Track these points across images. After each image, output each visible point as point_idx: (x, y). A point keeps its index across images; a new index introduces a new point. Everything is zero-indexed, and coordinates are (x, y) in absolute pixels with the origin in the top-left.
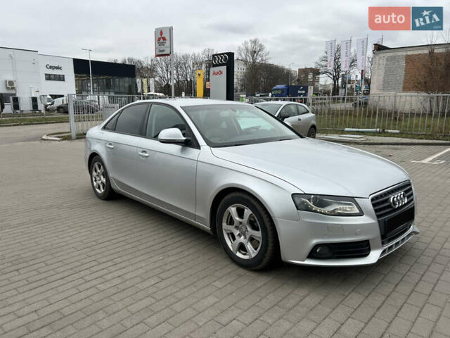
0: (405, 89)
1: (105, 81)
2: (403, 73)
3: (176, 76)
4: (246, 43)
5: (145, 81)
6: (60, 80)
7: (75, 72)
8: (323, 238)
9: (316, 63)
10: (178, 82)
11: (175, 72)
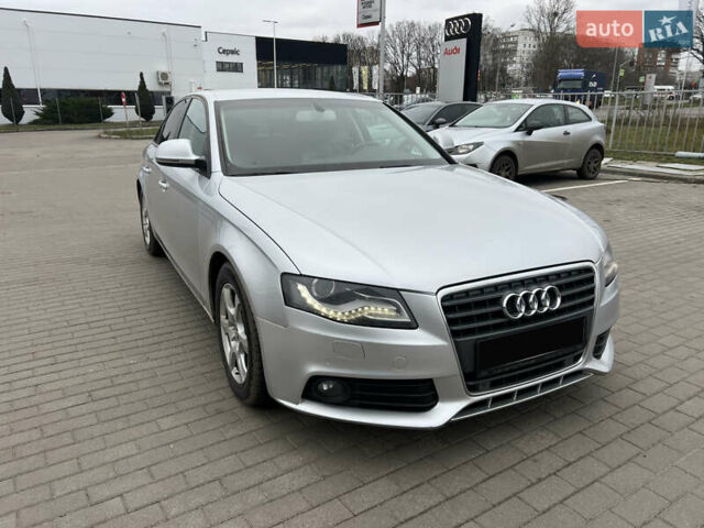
1: (301, 71)
3: (416, 62)
5: (365, 70)
6: (237, 71)
7: (258, 59)
8: (325, 365)
10: (419, 71)
11: (415, 54)
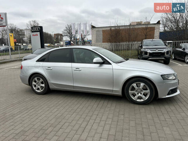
0: (103, 42)
2: (102, 36)
4: (30, 22)
9: (63, 32)
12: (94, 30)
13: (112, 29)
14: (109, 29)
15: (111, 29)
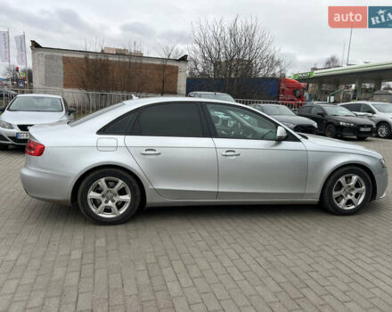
0: (66, 86)
2: (62, 72)
12: (39, 52)
13: (91, 57)
14: (83, 56)
15: (86, 59)
